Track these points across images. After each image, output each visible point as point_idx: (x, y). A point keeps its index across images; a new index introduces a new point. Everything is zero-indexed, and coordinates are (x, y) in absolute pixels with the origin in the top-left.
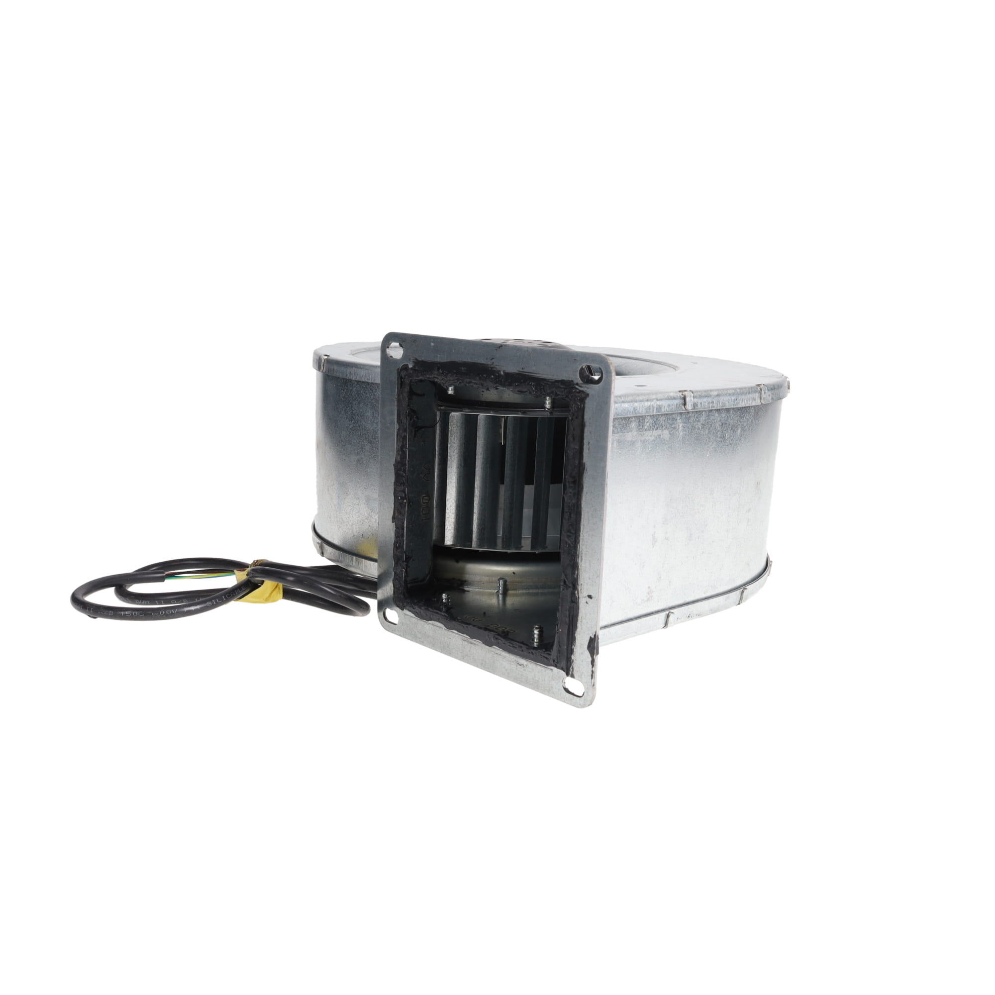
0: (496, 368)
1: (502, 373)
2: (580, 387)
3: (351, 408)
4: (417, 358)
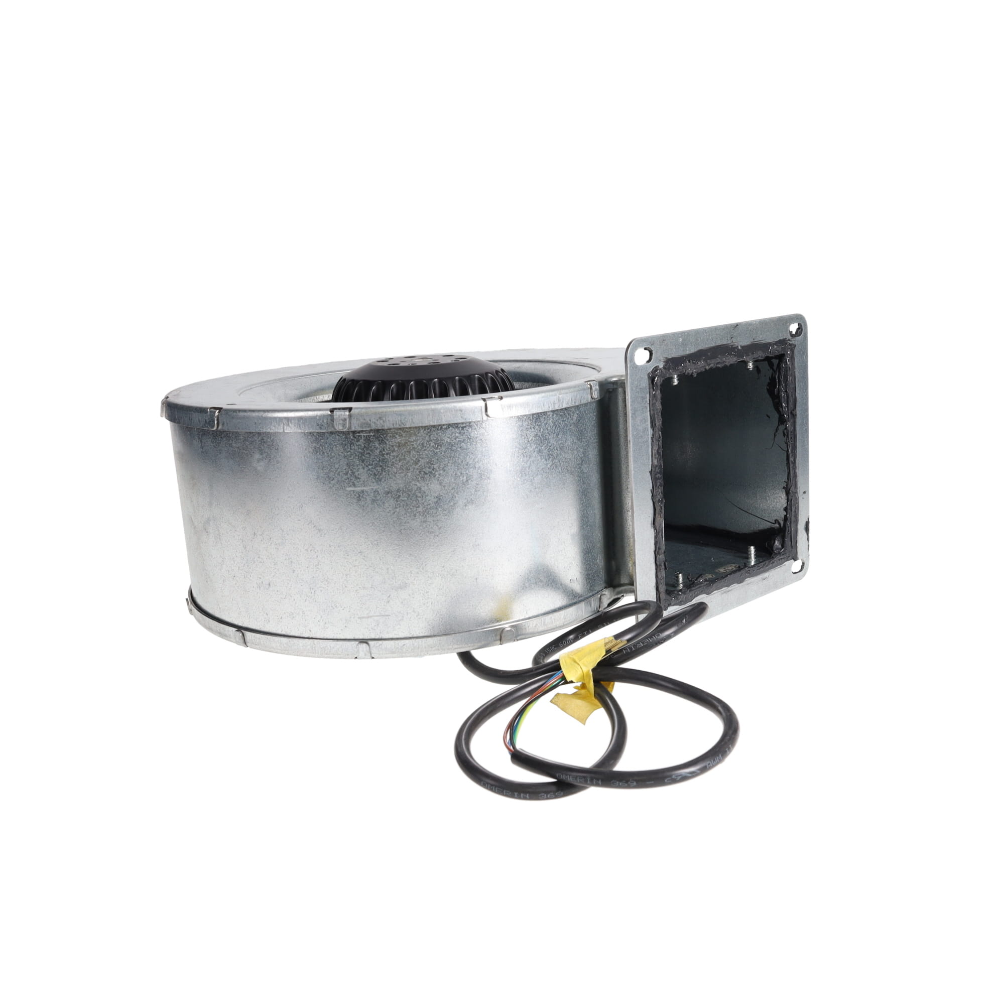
0: (735, 345)
1: (740, 348)
2: (791, 341)
3: (548, 445)
4: (667, 356)
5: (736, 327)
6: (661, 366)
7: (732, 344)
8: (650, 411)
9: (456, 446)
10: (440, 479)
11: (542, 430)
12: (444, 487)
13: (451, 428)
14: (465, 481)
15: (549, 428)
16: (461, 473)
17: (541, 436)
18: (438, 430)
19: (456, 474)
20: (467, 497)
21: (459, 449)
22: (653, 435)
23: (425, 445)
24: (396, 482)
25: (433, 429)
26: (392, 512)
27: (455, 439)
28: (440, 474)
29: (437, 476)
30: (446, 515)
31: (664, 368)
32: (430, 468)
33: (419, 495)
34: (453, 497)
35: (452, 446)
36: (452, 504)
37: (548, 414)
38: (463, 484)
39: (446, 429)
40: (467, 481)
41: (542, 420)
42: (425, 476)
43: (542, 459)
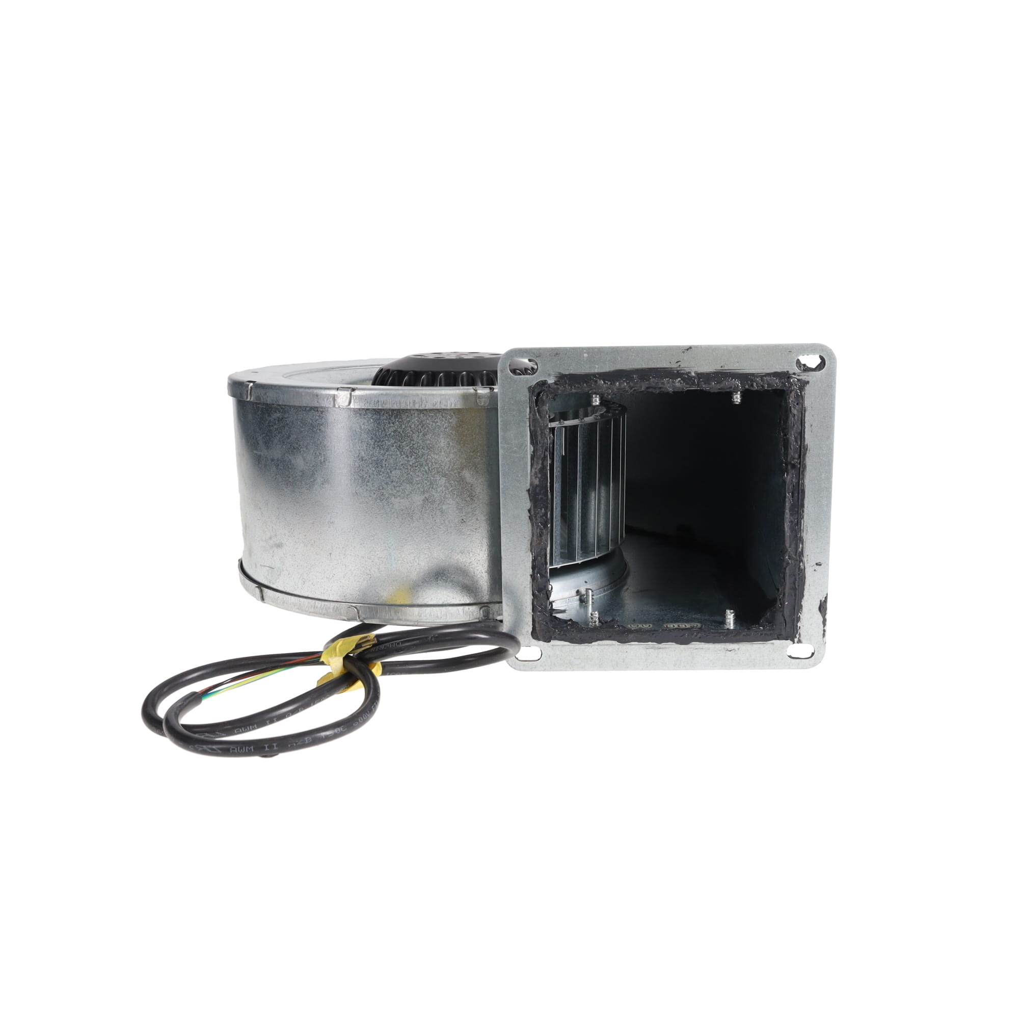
0: (684, 370)
1: (693, 374)
3: (410, 442)
4: (562, 372)
5: (688, 350)
6: (551, 381)
7: (678, 369)
8: (530, 426)
9: (317, 428)
10: (304, 455)
11: (403, 427)
12: (307, 463)
13: (312, 411)
14: (322, 461)
15: (413, 426)
16: (320, 454)
17: (401, 432)
18: (303, 411)
19: (316, 454)
20: (324, 476)
21: (318, 431)
22: (534, 452)
23: (294, 422)
24: (276, 452)
25: (300, 409)
26: (275, 477)
27: (316, 421)
28: (304, 451)
29: (302, 452)
30: (308, 489)
31: (555, 383)
32: (297, 443)
33: (290, 467)
34: (313, 474)
35: (313, 427)
36: (312, 480)
37: (412, 412)
38: (321, 463)
39: (309, 411)
40: (324, 461)
41: (404, 417)
42: (294, 450)
43: (402, 455)
